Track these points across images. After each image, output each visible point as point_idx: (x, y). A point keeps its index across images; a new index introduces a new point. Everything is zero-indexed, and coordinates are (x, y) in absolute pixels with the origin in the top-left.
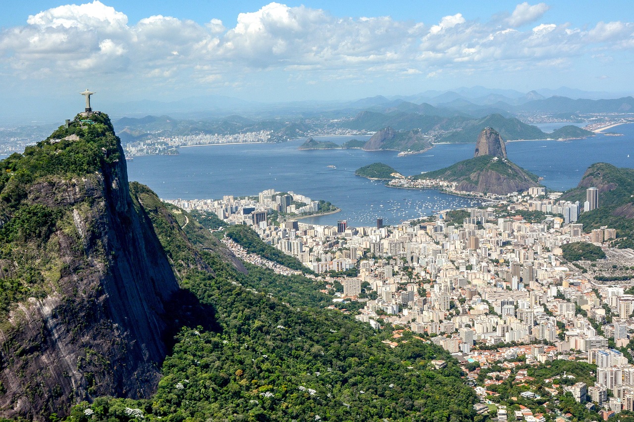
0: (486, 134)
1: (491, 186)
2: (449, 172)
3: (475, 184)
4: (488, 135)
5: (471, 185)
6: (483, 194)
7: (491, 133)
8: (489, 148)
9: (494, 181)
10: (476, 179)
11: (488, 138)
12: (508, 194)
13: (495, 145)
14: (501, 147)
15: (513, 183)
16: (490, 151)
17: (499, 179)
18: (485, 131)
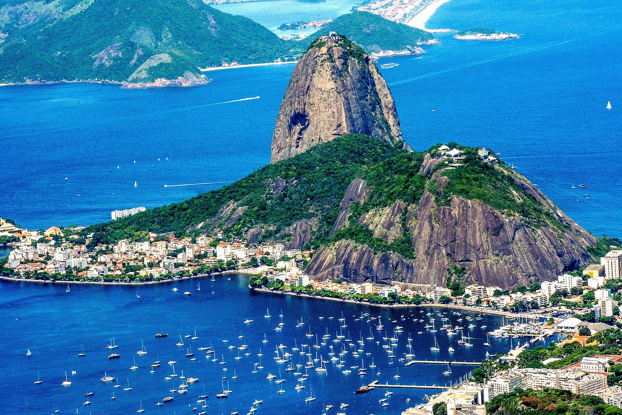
0: (331, 58)
1: (472, 256)
2: (232, 209)
3: (402, 252)
4: (338, 63)
5: (385, 260)
6: (448, 292)
7: (345, 57)
8: (348, 110)
9: (481, 238)
10: (395, 234)
11: (338, 73)
12: (545, 285)
13: (363, 97)
14: (379, 102)
15: (546, 241)
16: (351, 120)
17: (497, 229)
18: (324, 50)
